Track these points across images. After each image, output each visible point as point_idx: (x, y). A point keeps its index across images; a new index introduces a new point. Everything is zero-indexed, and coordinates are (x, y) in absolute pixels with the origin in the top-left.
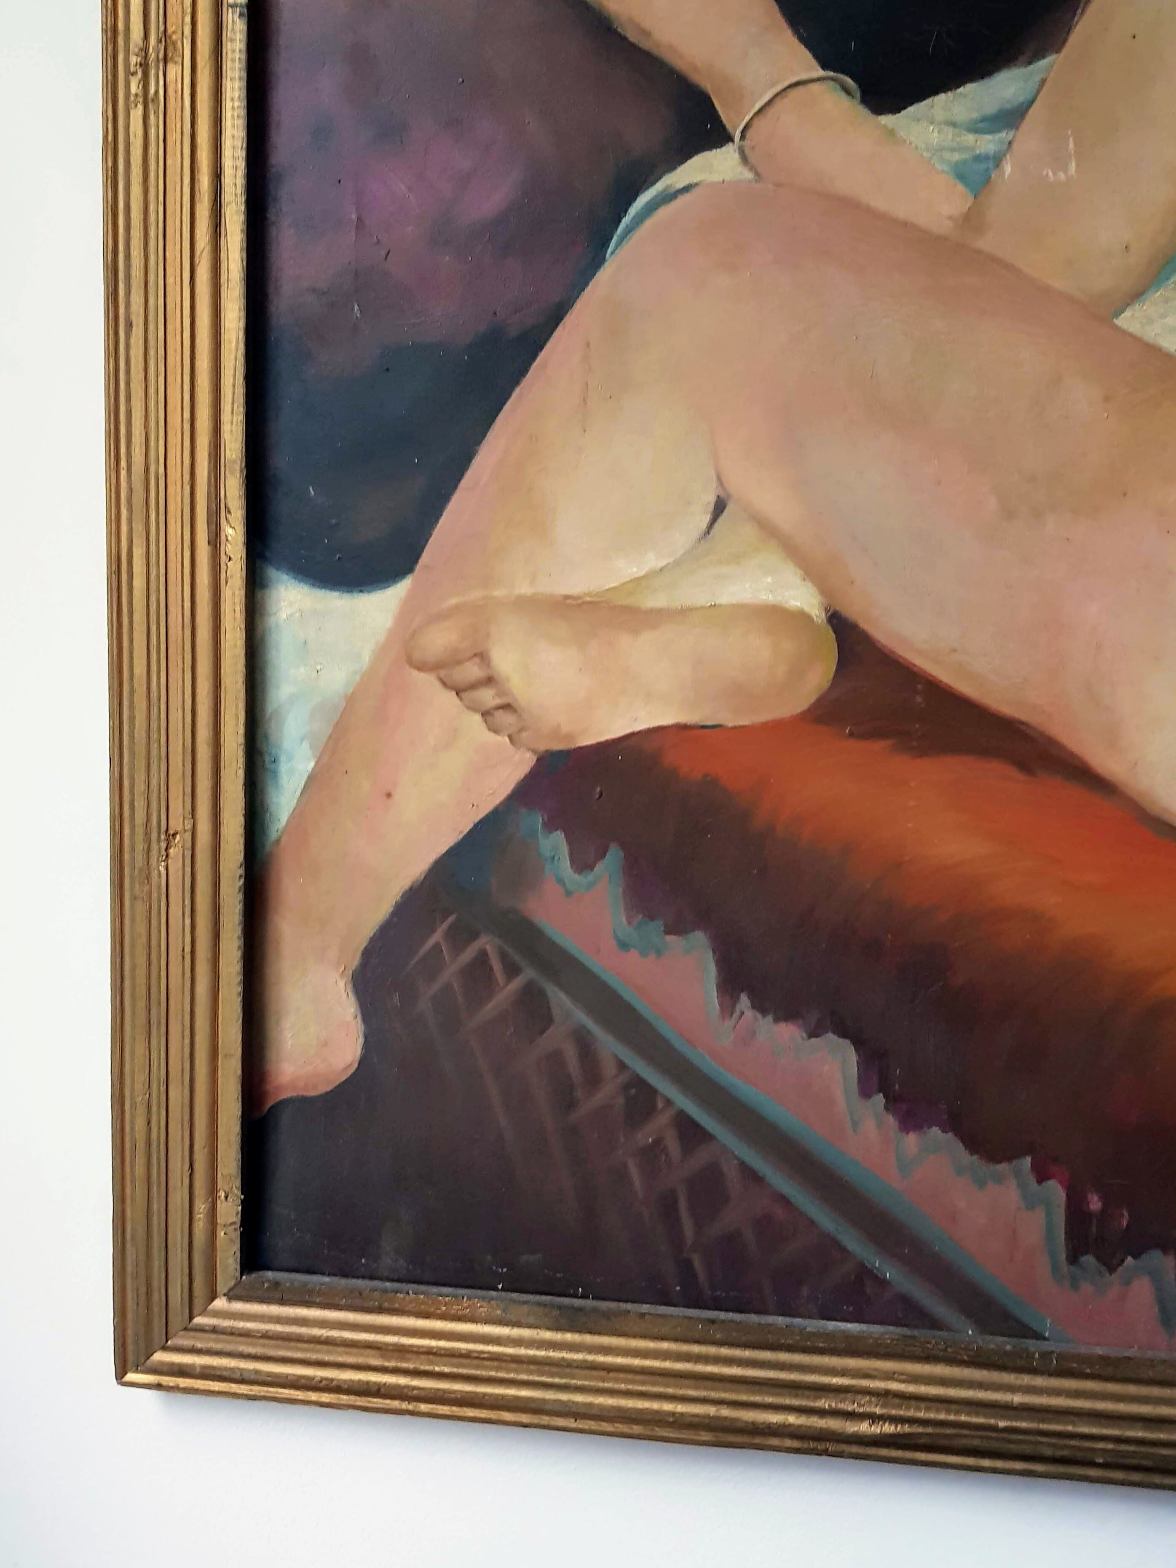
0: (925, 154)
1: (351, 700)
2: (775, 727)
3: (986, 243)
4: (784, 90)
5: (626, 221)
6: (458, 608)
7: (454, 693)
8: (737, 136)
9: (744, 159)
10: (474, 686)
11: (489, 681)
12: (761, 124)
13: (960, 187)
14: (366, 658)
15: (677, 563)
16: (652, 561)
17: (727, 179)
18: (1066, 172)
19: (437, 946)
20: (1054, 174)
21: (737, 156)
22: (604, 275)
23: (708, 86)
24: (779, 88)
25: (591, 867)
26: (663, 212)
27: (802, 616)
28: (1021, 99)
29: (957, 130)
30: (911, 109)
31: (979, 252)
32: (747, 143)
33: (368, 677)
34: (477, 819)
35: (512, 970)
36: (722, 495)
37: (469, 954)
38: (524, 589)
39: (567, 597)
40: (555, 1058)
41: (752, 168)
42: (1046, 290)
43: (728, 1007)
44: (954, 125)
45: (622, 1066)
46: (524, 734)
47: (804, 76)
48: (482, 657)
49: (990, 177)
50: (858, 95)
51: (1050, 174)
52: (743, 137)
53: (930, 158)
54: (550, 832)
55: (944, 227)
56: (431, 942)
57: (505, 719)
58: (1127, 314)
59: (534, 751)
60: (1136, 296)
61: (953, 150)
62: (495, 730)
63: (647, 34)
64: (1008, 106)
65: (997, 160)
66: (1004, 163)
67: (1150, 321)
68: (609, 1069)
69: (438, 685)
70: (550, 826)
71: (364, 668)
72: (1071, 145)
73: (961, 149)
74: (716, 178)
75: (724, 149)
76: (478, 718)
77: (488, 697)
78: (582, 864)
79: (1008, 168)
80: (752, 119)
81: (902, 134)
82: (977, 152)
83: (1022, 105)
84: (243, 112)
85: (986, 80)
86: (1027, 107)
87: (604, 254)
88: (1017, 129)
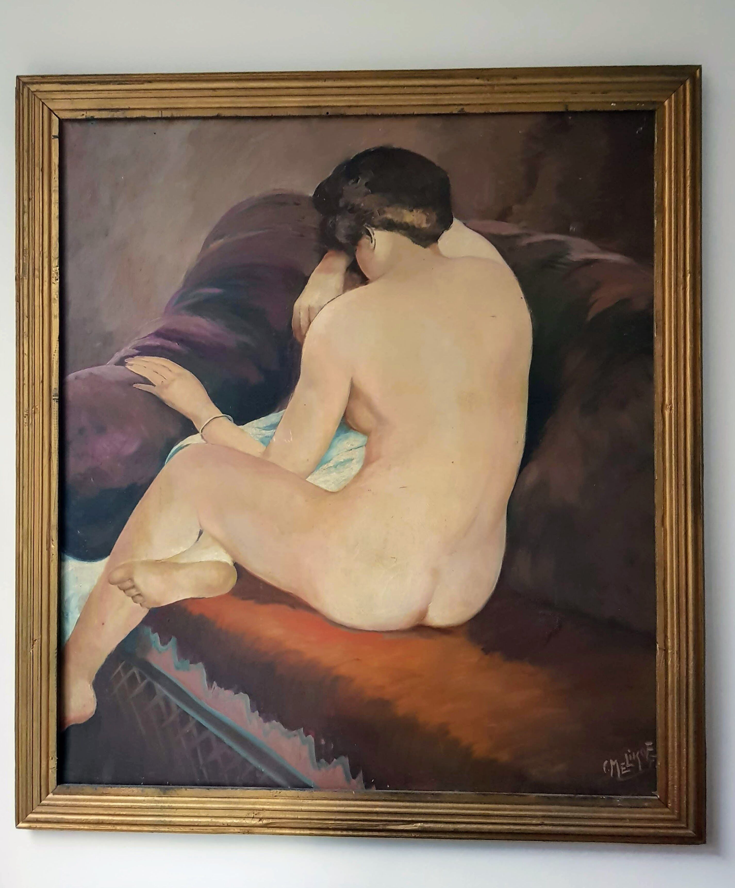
0: (252, 436)
1: (91, 595)
2: (220, 598)
3: (271, 459)
4: (213, 419)
5: (170, 454)
6: (124, 565)
7: (123, 591)
8: (200, 431)
9: (203, 437)
10: (129, 588)
11: (134, 587)
12: (206, 428)
13: (262, 445)
14: (96, 581)
15: (189, 550)
16: (182, 549)
17: (198, 443)
18: (290, 440)
19: (119, 673)
20: (287, 441)
21: (200, 437)
22: (164, 468)
23: (191, 418)
24: (211, 419)
25: (167, 644)
26: (181, 452)
27: (227, 564)
28: (277, 421)
29: (260, 430)
30: (247, 424)
31: (268, 462)
32: (203, 433)
33: (96, 587)
34: (131, 630)
35: (143, 678)
36: (201, 529)
37: (130, 673)
38: (144, 559)
39: (157, 561)
40: (158, 706)
41: (205, 440)
42: (288, 472)
43: (210, 686)
44: (259, 428)
45: (178, 707)
46: (145, 603)
47: (218, 416)
48: (131, 579)
49: (270, 442)
52: (202, 432)
54: (154, 633)
55: (258, 455)
56: (117, 671)
57: (139, 598)
58: (309, 477)
59: (148, 608)
60: (312, 473)
61: (259, 435)
62: (135, 602)
63: (173, 404)
64: (273, 423)
65: (271, 437)
67: (316, 479)
68: (174, 709)
69: (118, 589)
70: (154, 632)
71: (95, 585)
72: (291, 433)
73: (261, 434)
76: (130, 598)
77: (134, 592)
78: (164, 643)
79: (274, 439)
80: (204, 427)
81: (246, 430)
82: (266, 435)
83: (277, 423)
84: (57, 428)
85: (267, 416)
86: (279, 423)
87: (165, 463)
88: (276, 429)
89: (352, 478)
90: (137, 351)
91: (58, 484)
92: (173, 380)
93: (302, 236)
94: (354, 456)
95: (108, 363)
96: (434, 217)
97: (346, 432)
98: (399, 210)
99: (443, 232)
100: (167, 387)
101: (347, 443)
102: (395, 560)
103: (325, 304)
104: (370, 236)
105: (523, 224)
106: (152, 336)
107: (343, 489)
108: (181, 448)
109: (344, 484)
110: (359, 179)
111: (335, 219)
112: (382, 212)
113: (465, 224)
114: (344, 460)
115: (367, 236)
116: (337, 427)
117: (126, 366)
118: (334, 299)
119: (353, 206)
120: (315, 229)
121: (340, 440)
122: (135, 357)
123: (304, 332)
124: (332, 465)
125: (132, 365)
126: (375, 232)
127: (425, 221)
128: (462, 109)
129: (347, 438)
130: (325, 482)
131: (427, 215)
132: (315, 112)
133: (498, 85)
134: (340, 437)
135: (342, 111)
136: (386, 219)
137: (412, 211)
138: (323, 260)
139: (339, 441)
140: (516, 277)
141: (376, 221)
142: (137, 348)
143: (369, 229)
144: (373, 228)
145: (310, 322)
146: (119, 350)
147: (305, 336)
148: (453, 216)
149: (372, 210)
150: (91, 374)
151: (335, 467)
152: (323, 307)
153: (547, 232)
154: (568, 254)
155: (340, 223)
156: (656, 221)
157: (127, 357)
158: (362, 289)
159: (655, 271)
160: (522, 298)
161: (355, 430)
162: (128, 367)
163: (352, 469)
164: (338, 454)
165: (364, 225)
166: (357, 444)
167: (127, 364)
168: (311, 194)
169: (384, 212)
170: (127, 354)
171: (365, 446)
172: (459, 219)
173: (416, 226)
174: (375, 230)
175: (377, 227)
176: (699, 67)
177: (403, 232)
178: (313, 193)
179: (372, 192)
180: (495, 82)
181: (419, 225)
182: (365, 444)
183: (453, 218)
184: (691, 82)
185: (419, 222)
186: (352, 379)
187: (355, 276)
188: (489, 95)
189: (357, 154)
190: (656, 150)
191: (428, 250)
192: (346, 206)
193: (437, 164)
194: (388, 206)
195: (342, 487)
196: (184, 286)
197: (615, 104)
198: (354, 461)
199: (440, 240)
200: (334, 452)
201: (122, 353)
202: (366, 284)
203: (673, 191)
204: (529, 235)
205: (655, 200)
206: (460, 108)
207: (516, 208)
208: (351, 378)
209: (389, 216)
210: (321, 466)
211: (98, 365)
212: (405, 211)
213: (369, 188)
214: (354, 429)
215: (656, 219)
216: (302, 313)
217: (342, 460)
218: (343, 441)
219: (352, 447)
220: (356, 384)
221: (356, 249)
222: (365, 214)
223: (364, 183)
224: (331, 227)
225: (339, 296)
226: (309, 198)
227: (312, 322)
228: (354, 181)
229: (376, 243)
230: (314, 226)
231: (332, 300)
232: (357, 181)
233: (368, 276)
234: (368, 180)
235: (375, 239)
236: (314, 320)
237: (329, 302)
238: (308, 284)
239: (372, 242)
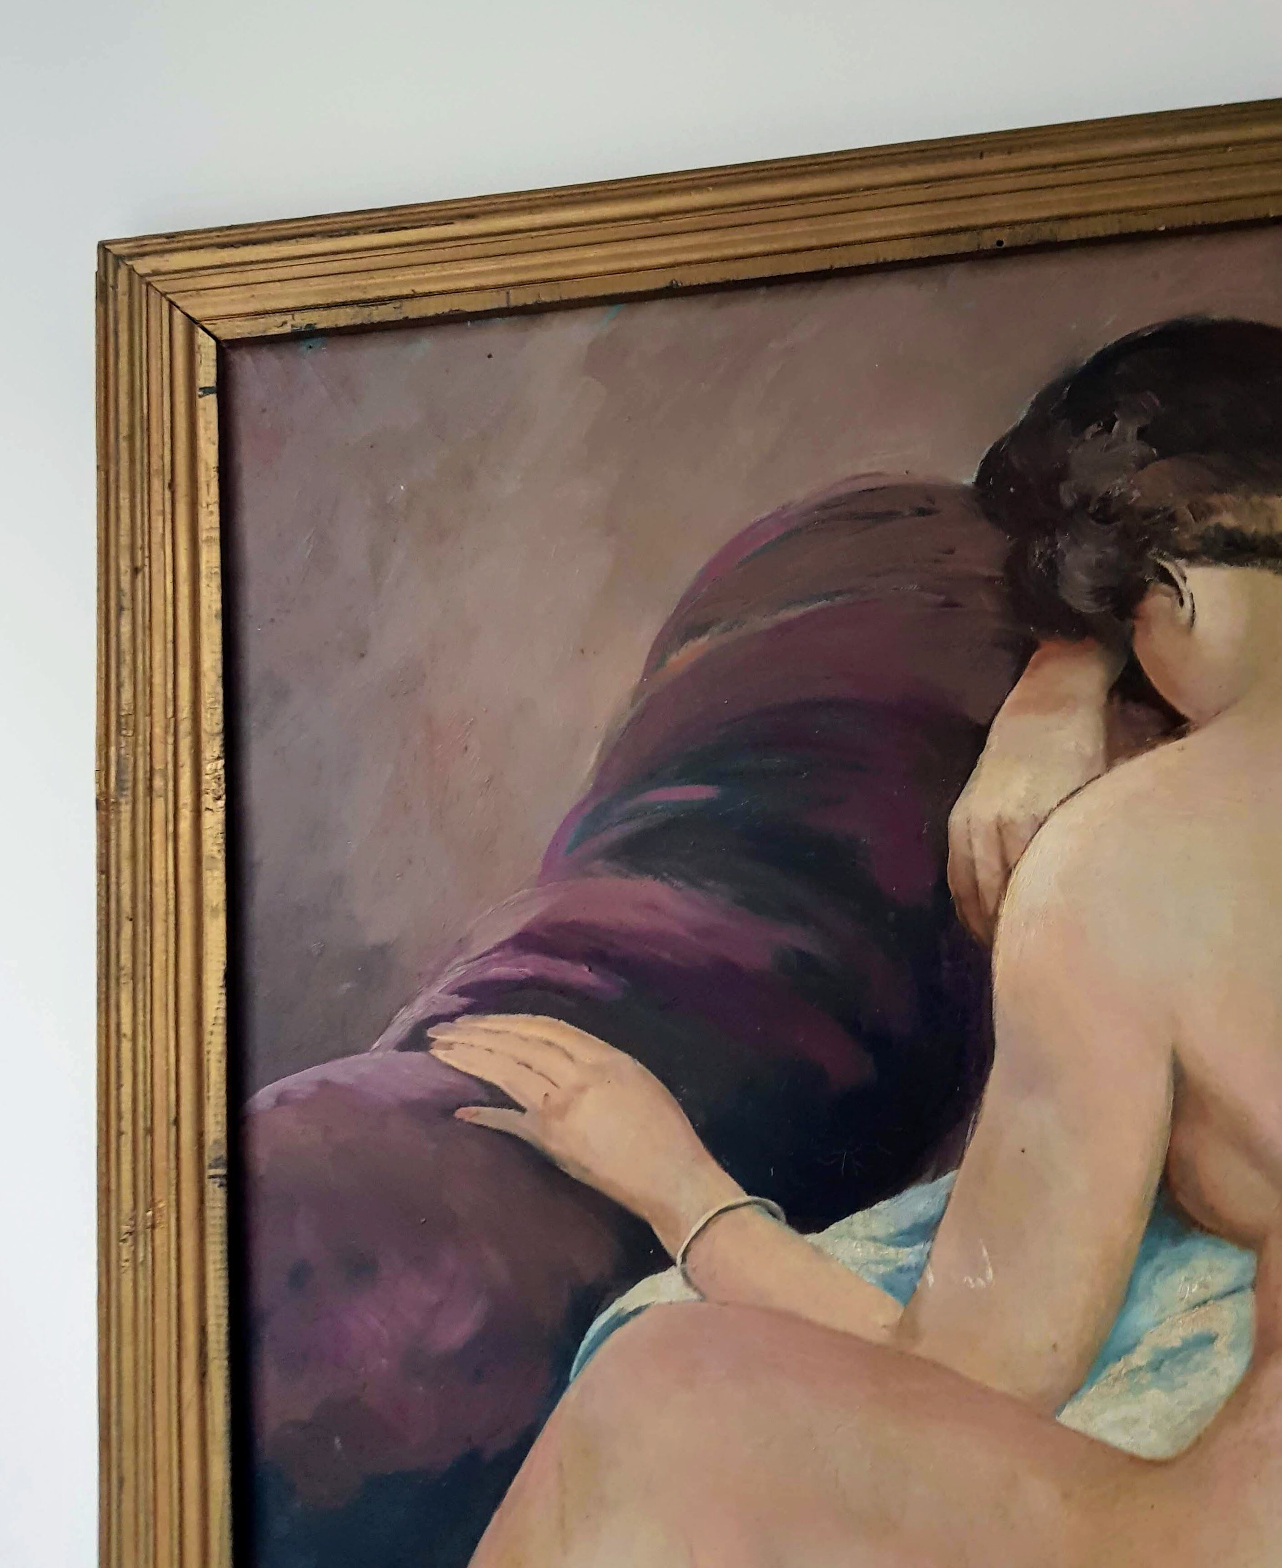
0: (852, 1268)
3: (922, 1349)
4: (716, 1214)
5: (585, 1344)
8: (679, 1260)
9: (688, 1280)
12: (700, 1248)
13: (890, 1297)
17: (674, 1300)
18: (984, 1278)
20: (974, 1281)
21: (680, 1278)
22: (571, 1395)
23: (645, 1214)
24: (711, 1213)
26: (619, 1334)
28: (932, 1212)
29: (878, 1244)
30: (832, 1227)
31: (918, 1358)
32: (688, 1265)
41: (696, 1289)
44: (874, 1239)
47: (732, 1202)
49: (915, 1287)
50: (783, 1216)
51: (971, 1281)
52: (684, 1260)
53: (858, 1272)
55: (882, 1335)
58: (1067, 1411)
60: (1073, 1393)
61: (878, 1263)
63: (587, 1170)
64: (921, 1220)
65: (919, 1270)
66: (926, 1272)
67: (1091, 1417)
72: (985, 1253)
73: (884, 1262)
74: (664, 1300)
75: (667, 1272)
79: (930, 1278)
80: (690, 1243)
81: (829, 1250)
82: (900, 1264)
83: (932, 1218)
84: (224, 1273)
85: (897, 1197)
86: (939, 1221)
87: (568, 1378)
88: (933, 1240)
89: (1220, 1406)
90: (464, 1001)
91: (228, 1465)
92: (581, 1089)
93: (951, 604)
94: (1215, 1327)
95: (376, 1045)
98: (1255, 499)
100: (562, 1110)
101: (1186, 1279)
103: (1049, 807)
104: (1174, 584)
106: (509, 951)
107: (1189, 1451)
108: (620, 1321)
109: (1191, 1429)
110: (1115, 420)
111: (1053, 544)
112: (1201, 512)
114: (1182, 1340)
115: (1165, 587)
116: (1144, 1224)
117: (432, 1052)
118: (1079, 789)
119: (1106, 500)
120: (990, 580)
121: (1160, 1269)
122: (459, 1020)
123: (991, 903)
124: (1143, 1363)
125: (449, 1046)
126: (1188, 572)
129: (1183, 1262)
130: (1129, 1423)
132: (963, 244)
134: (1157, 1261)
135: (1045, 233)
136: (1219, 527)
138: (1027, 671)
139: (1157, 1272)
141: (1185, 538)
142: (462, 992)
143: (1167, 565)
144: (1181, 562)
145: (1007, 871)
146: (407, 1002)
147: (994, 918)
149: (1169, 509)
150: (324, 1084)
151: (1156, 1366)
152: (1046, 819)
155: (1068, 558)
157: (434, 1020)
158: (1168, 753)
161: (1209, 1231)
162: (439, 1054)
163: (1215, 1372)
164: (1160, 1323)
165: (1151, 557)
166: (1221, 1281)
167: (434, 1043)
168: (969, 479)
169: (1211, 510)
170: (435, 1010)
171: (1253, 1286)
174: (1187, 566)
175: (1192, 557)
178: (975, 475)
179: (1164, 455)
182: (1250, 1276)
186: (1174, 1052)
187: (1139, 713)
189: (1100, 348)
192: (1084, 500)
194: (1220, 491)
195: (1185, 1444)
196: (598, 788)
198: (1219, 1345)
200: (1142, 1315)
201: (418, 1010)
202: (1181, 735)
208: (1171, 1053)
209: (1228, 520)
210: (1105, 1365)
211: (346, 1053)
213: (1152, 445)
214: (1202, 1228)
216: (977, 843)
217: (1177, 1343)
218: (1172, 1272)
219: (1203, 1294)
220: (1190, 1065)
221: (1133, 630)
222: (1145, 523)
223: (1132, 431)
224: (1041, 570)
225: (1093, 780)
226: (965, 490)
227: (1014, 868)
228: (1100, 429)
229: (1195, 605)
230: (986, 572)
231: (1073, 794)
232: (1109, 428)
233: (1183, 710)
234: (1144, 421)
235: (1192, 594)
236: (1019, 862)
237: (1062, 802)
238: (985, 748)
239: (1182, 602)
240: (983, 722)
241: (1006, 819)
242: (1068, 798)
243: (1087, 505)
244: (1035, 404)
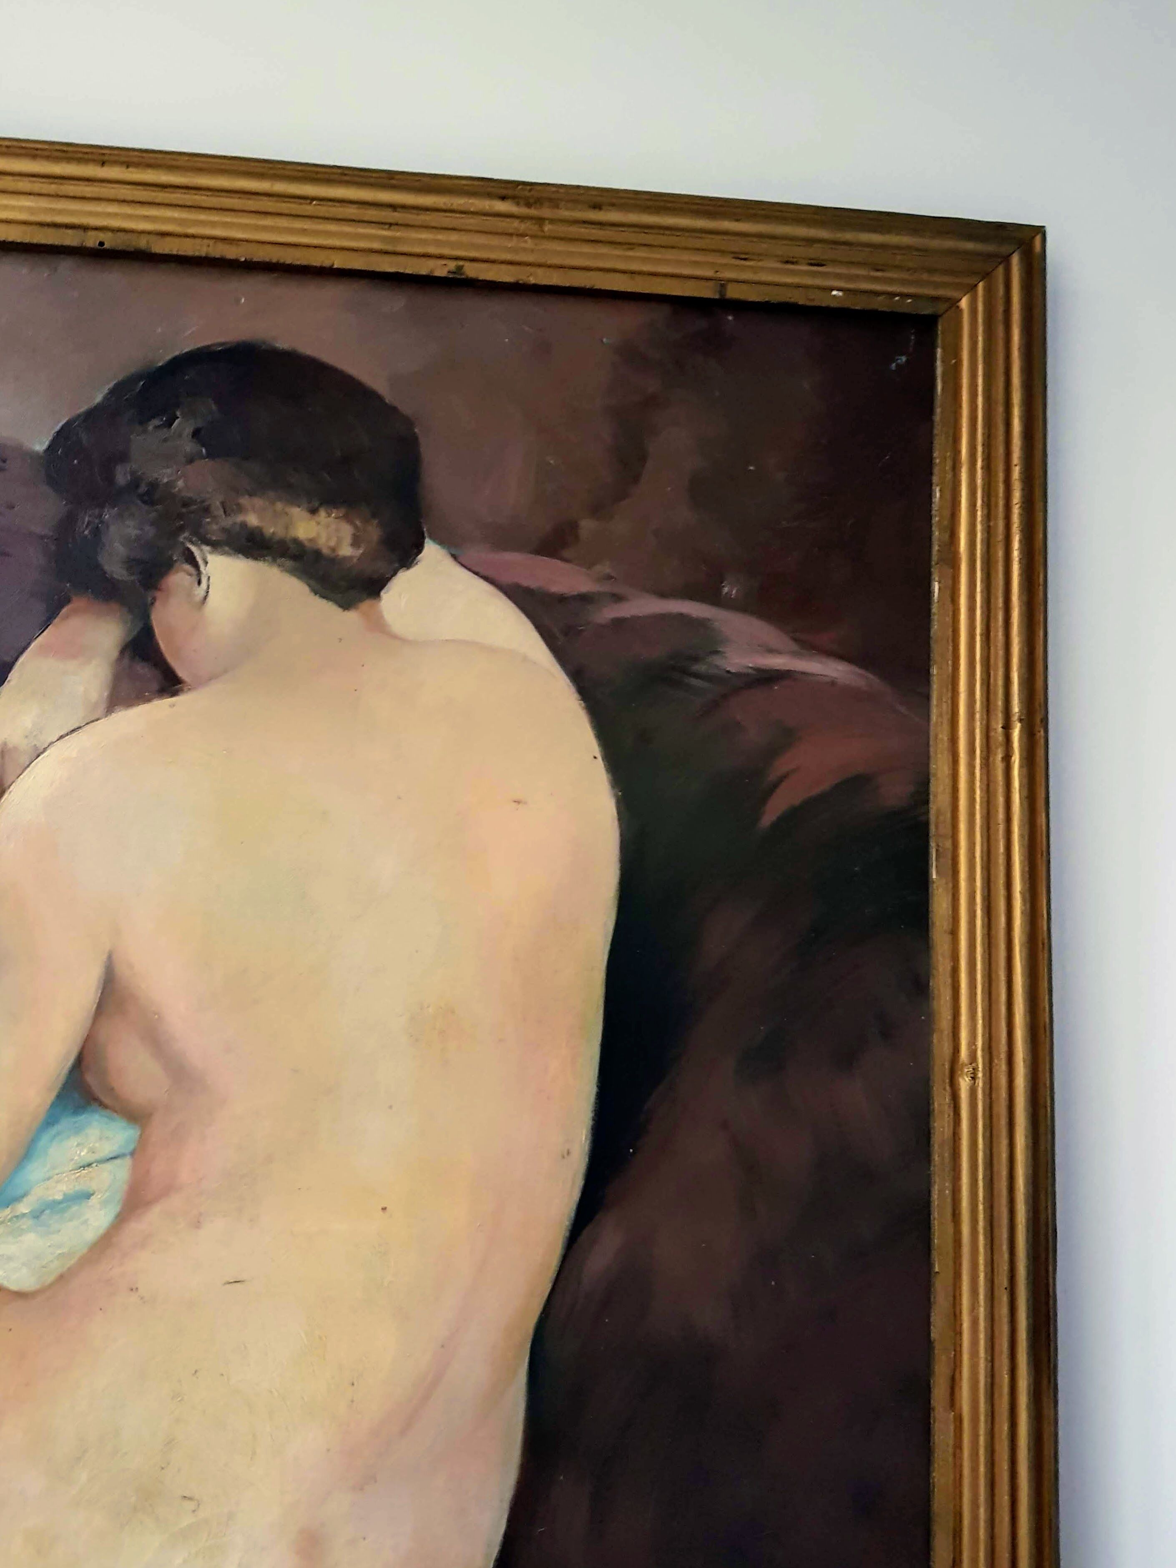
89: (85, 1250)
94: (93, 1186)
96: (374, 532)
97: (79, 1109)
98: (279, 506)
99: (395, 573)
101: (78, 1145)
102: (190, 1505)
103: (50, 740)
104: (196, 566)
105: (605, 568)
107: (51, 1285)
109: (56, 1268)
110: (176, 418)
111: (100, 516)
112: (232, 508)
113: (454, 557)
114: (65, 1195)
115: (188, 567)
116: (53, 1096)
118: (79, 728)
119: (154, 485)
120: (42, 537)
121: (59, 1134)
124: (27, 1210)
126: (210, 558)
127: (347, 539)
128: (460, 268)
129: (78, 1129)
131: (356, 527)
132: (70, 239)
133: (552, 221)
134: (58, 1128)
135: (142, 243)
136: (244, 525)
137: (313, 511)
138: (56, 620)
139: (55, 1136)
140: (582, 702)
141: (213, 529)
143: (193, 548)
144: (207, 548)
148: (426, 535)
149: (203, 501)
151: (37, 1215)
152: (45, 750)
153: (663, 595)
154: (716, 652)
155: (113, 529)
156: (936, 587)
158: (161, 707)
159: (934, 711)
160: (595, 758)
161: (104, 1106)
163: (85, 1222)
164: (48, 1179)
166: (107, 1149)
168: (40, 446)
169: (240, 509)
171: (132, 1154)
172: (441, 541)
173: (325, 551)
174: (210, 553)
175: (215, 546)
176: (1040, 231)
177: (289, 563)
178: (47, 443)
179: (210, 455)
180: (546, 212)
181: (333, 550)
182: (132, 1147)
183: (423, 538)
184: (1022, 260)
185: (332, 543)
186: (110, 957)
187: (143, 669)
188: (529, 243)
190: (938, 411)
191: (352, 616)
192: (135, 483)
193: (388, 398)
194: (251, 494)
195: (51, 1279)
197: (840, 294)
198: (94, 1200)
199: (385, 593)
200: (34, 1172)
202: (174, 694)
203: (979, 513)
204: (618, 598)
205: (936, 533)
206: (452, 265)
207: (587, 526)
208: (104, 957)
209: (252, 520)
212: (297, 512)
213: (203, 445)
214: (100, 1104)
215: (937, 579)
217: (59, 1197)
218: (69, 1137)
219: (91, 1158)
220: (121, 970)
221: (154, 599)
222: (184, 510)
223: (189, 430)
224: (86, 537)
225: (93, 721)
226: (33, 456)
227: (9, 788)
228: (161, 423)
229: (210, 587)
230: (38, 529)
231: (73, 731)
232: (169, 424)
233: (181, 673)
234: (200, 423)
235: (209, 577)
236: (14, 784)
237: (61, 737)
238: (6, 683)
239: (199, 583)
240: (8, 659)
241: (10, 745)
242: (67, 734)
243: (137, 486)
244: (112, 392)
